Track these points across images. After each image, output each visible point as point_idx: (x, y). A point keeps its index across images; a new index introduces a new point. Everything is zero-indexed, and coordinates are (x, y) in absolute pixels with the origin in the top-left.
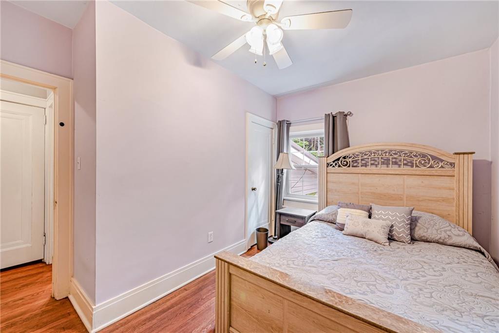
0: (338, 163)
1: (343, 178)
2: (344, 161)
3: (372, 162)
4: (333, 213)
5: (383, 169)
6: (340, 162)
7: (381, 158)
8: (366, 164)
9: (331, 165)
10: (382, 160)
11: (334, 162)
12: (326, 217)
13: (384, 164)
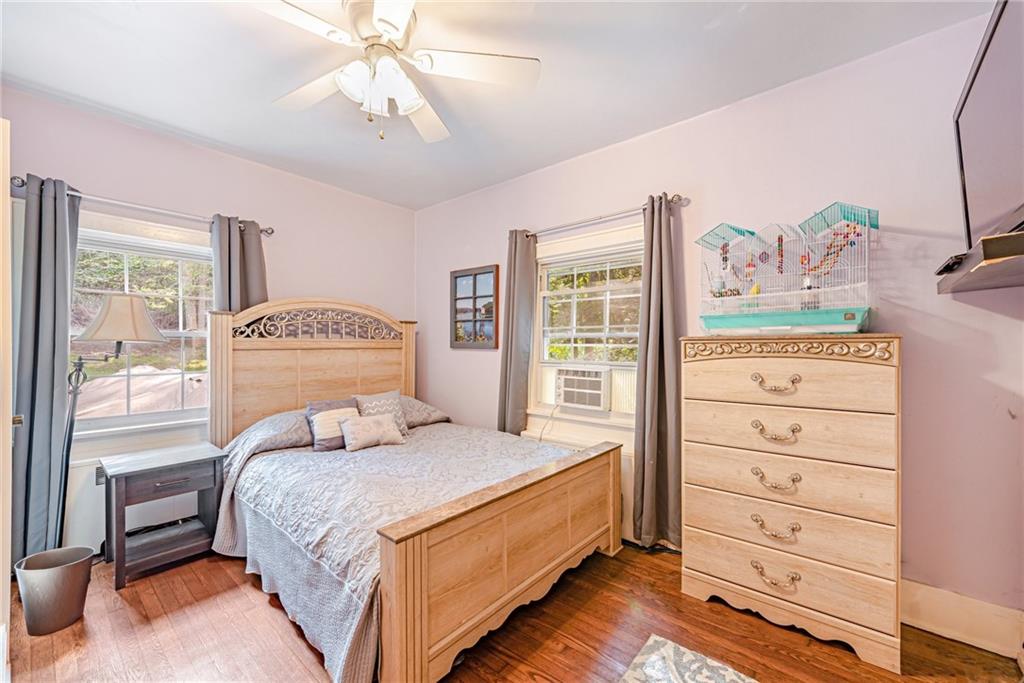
0: (259, 329)
1: (269, 358)
2: (271, 326)
3: (305, 329)
4: (297, 426)
5: (320, 340)
6: (262, 327)
7: (318, 323)
8: (295, 331)
9: (242, 333)
10: (320, 326)
11: (248, 326)
12: (285, 438)
13: (322, 332)
